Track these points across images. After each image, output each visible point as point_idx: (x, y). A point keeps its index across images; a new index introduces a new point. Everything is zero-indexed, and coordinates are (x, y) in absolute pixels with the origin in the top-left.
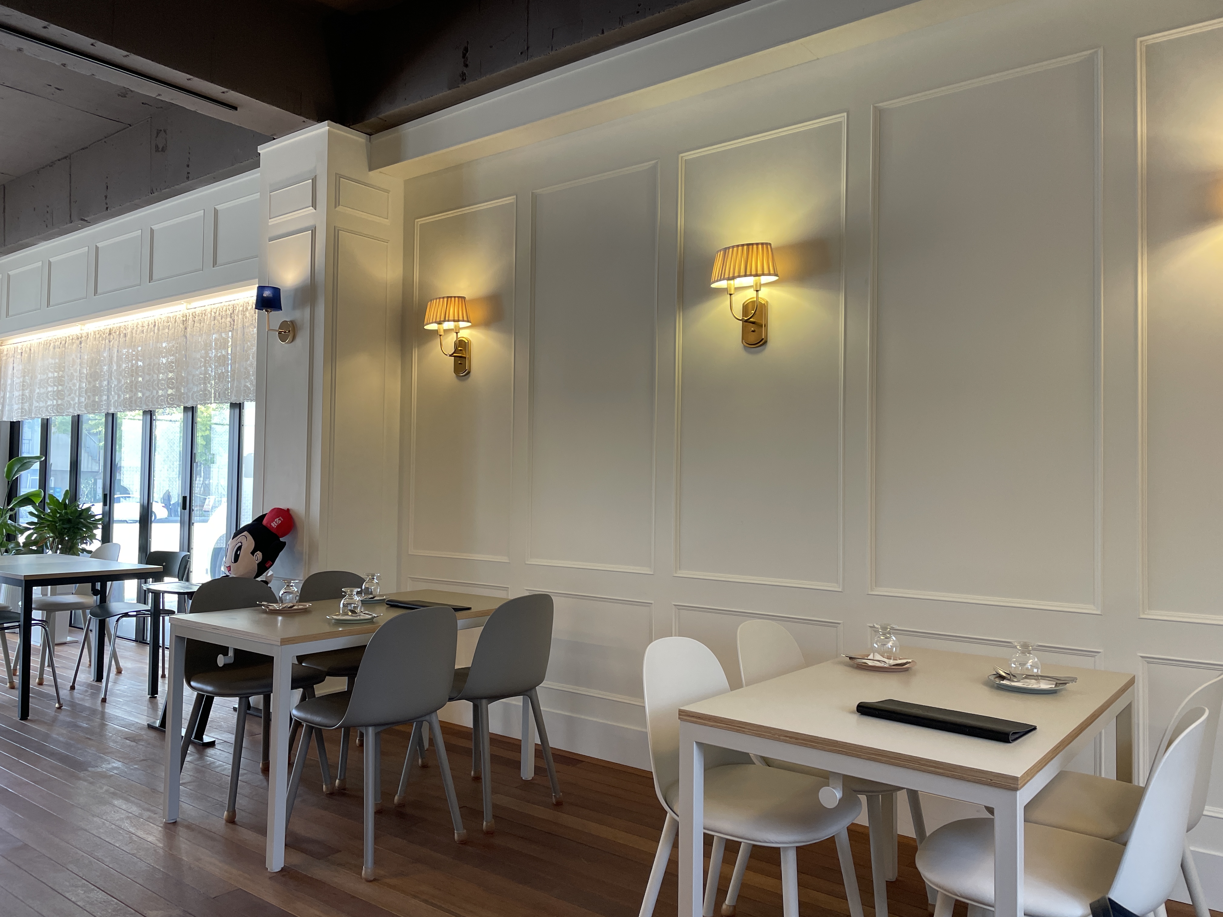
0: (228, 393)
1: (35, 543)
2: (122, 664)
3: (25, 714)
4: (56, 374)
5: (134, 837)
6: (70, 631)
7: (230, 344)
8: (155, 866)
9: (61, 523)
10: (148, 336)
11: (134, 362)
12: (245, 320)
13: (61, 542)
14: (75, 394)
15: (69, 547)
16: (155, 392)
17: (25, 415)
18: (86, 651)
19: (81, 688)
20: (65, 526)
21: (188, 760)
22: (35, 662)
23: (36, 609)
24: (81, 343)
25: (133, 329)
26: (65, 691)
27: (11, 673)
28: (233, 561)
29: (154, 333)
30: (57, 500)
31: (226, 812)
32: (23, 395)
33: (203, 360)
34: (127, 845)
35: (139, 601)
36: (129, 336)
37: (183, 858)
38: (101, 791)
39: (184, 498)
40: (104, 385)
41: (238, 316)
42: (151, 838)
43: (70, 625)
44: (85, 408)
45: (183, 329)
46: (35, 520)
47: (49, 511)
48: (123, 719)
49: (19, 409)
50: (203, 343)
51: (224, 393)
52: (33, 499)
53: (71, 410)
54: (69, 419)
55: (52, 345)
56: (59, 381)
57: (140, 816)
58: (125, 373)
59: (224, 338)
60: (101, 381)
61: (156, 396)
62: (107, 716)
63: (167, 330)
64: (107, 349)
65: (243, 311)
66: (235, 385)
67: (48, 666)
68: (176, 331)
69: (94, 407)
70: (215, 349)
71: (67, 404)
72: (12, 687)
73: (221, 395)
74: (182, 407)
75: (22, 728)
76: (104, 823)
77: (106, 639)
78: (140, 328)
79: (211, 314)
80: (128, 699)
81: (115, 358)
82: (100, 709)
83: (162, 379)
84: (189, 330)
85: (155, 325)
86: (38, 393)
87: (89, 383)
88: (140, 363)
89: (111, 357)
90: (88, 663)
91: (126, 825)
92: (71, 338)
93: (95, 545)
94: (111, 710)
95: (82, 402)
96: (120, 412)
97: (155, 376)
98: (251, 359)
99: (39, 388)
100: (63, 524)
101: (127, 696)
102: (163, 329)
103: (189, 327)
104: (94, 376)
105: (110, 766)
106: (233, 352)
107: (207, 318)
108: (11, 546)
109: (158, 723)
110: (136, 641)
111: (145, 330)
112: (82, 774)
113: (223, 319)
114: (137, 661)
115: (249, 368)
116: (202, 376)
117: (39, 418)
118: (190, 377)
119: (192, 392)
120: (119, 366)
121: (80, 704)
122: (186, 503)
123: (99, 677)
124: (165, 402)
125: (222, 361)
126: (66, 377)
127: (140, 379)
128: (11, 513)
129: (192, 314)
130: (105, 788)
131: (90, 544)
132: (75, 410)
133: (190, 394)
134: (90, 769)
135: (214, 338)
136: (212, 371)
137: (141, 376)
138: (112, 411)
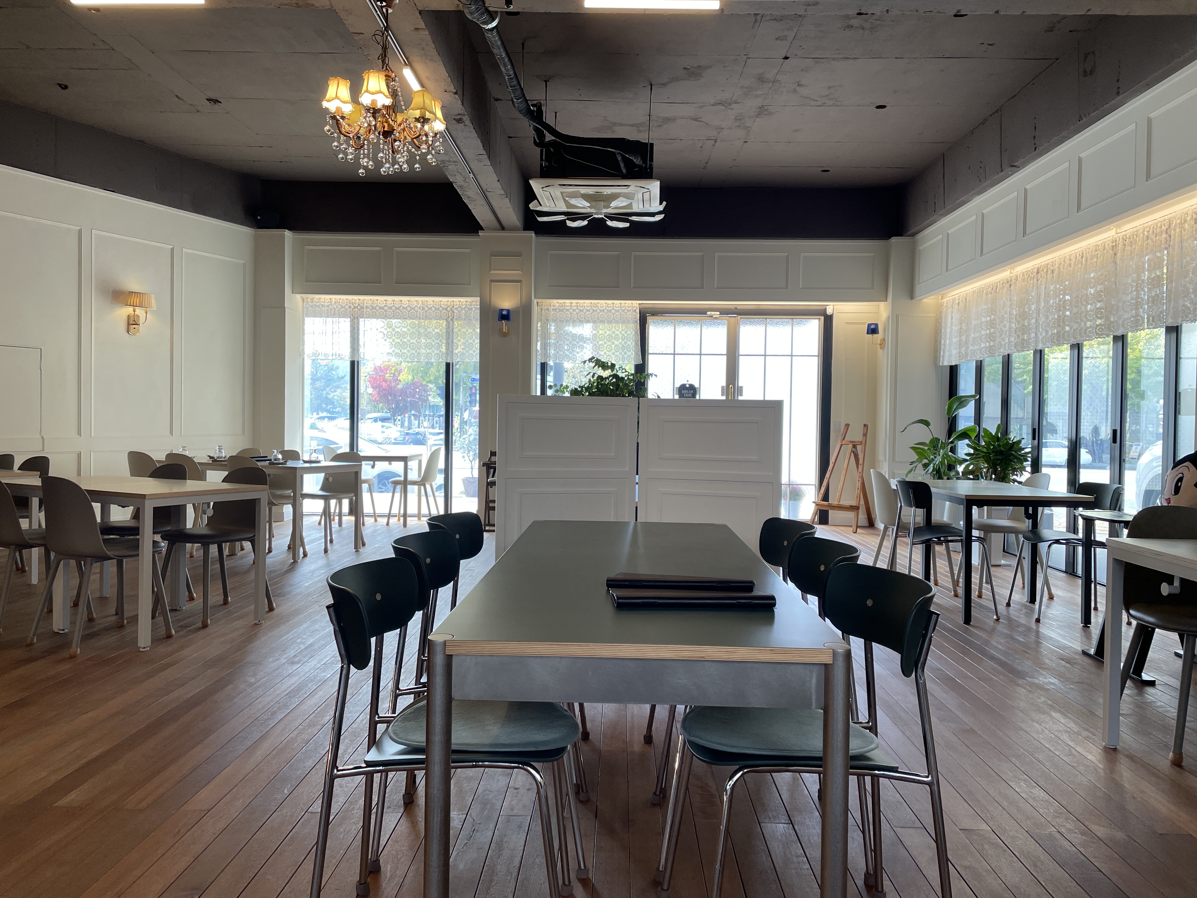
0: (1164, 315)
1: (972, 472)
2: (1054, 591)
3: (968, 619)
4: (988, 318)
5: (1073, 751)
6: (1003, 556)
7: (1165, 262)
8: (1096, 783)
9: (994, 454)
10: (1076, 268)
11: (1061, 296)
12: (1183, 233)
13: (995, 472)
14: (1006, 334)
15: (1001, 476)
16: (1083, 324)
17: (962, 359)
18: (1019, 575)
19: (1016, 606)
20: (997, 457)
21: (1126, 693)
22: (975, 578)
23: (976, 529)
24: (1010, 286)
25: (1061, 264)
26: (1002, 607)
27: (956, 583)
28: (1173, 494)
29: (1082, 264)
30: (990, 433)
31: (1171, 753)
32: (960, 341)
33: (1135, 284)
34: (1067, 756)
35: (1068, 530)
36: (1056, 272)
37: (1125, 785)
38: (1039, 701)
39: (1115, 432)
40: (1032, 323)
41: (1175, 230)
42: (1090, 757)
43: (1004, 551)
44: (1015, 347)
45: (1113, 256)
46: (972, 451)
47: (984, 444)
48: (1058, 641)
49: (957, 353)
50: (1134, 266)
51: (1159, 316)
52: (969, 433)
53: (1002, 350)
54: (1000, 359)
55: (985, 291)
56: (991, 324)
57: (1078, 734)
58: (1053, 308)
59: (1158, 258)
60: (1029, 320)
61: (1084, 328)
62: (1041, 635)
63: (1095, 260)
64: (1035, 288)
65: (1181, 223)
66: (1172, 305)
67: (986, 583)
68: (1105, 258)
69: (1022, 346)
70: (1148, 270)
71: (998, 345)
72: (956, 596)
73: (1156, 319)
74: (1112, 336)
75: (966, 631)
76: (1043, 730)
77: (1039, 567)
78: (1068, 262)
79: (1144, 234)
80: (1061, 624)
81: (1043, 295)
82: (1035, 627)
83: (1091, 311)
84: (1119, 255)
85: (1082, 257)
86: (973, 338)
87: (1019, 322)
88: (1067, 297)
89: (1038, 295)
90: (1022, 585)
91: (1065, 737)
92: (1002, 282)
93: (1025, 476)
94: (1044, 630)
95: (1012, 342)
96: (1048, 347)
97: (1083, 307)
98: (1191, 275)
99: (974, 333)
100: (996, 455)
101: (1060, 621)
102: (1092, 259)
103: (1119, 252)
104: (1023, 316)
105: (1046, 680)
106: (1169, 271)
107: (1139, 240)
108: (952, 474)
109: (1092, 651)
110: (1066, 572)
111: (1072, 262)
112: (1020, 682)
113: (1158, 236)
114: (1068, 591)
115: (1189, 285)
116: (1134, 301)
117: (973, 360)
118: (1120, 305)
119: (1122, 319)
120: (1047, 302)
121: (1015, 620)
122: (1117, 437)
123: (1033, 600)
124: (1093, 333)
125: (1156, 282)
126: (998, 320)
127: (1068, 313)
128: (952, 445)
129: (1123, 237)
130: (1043, 699)
131: (1021, 476)
132: (1005, 350)
133: (1121, 322)
134: (1027, 678)
135: (1147, 259)
136: (1144, 295)
137: (1068, 310)
138: (1039, 348)
